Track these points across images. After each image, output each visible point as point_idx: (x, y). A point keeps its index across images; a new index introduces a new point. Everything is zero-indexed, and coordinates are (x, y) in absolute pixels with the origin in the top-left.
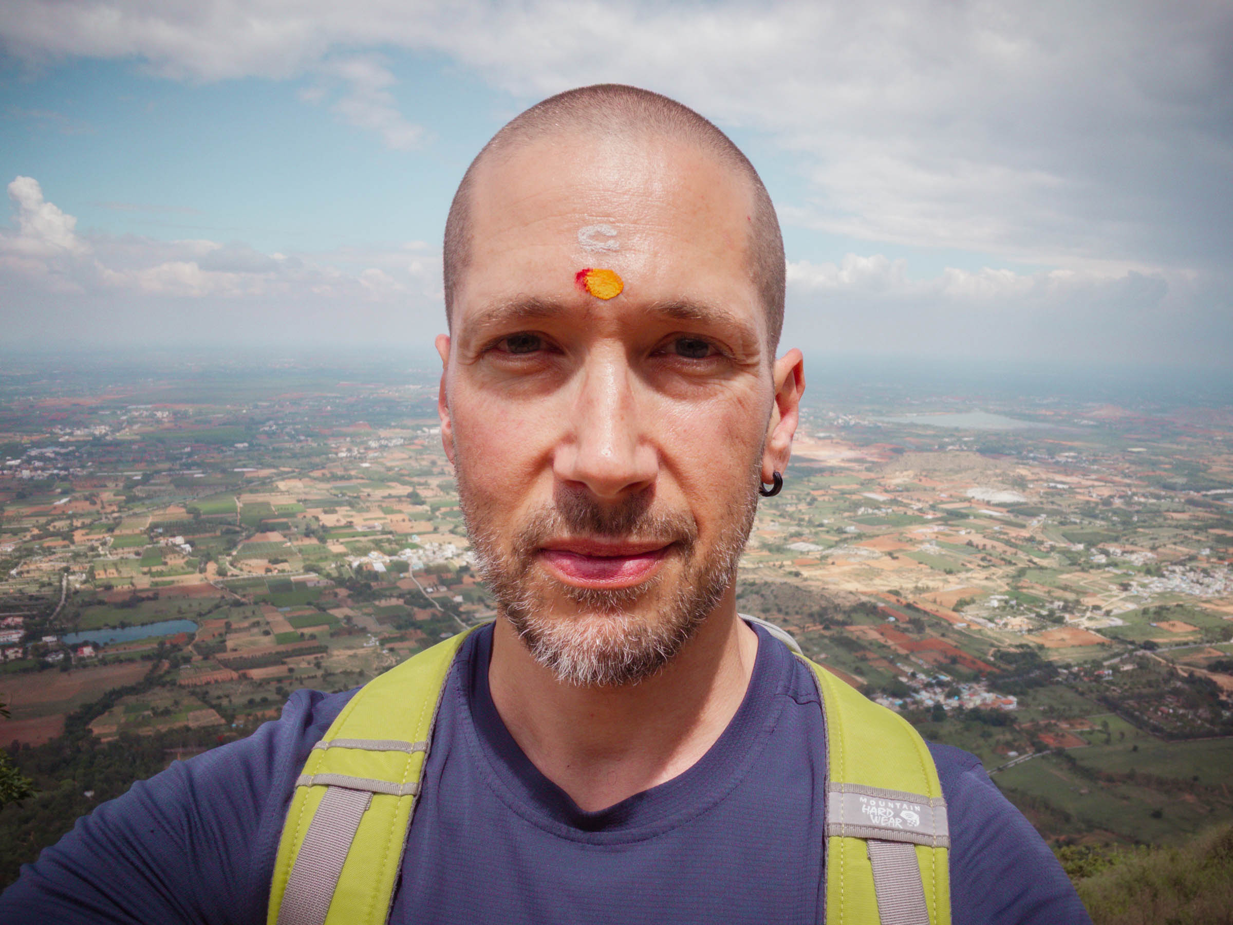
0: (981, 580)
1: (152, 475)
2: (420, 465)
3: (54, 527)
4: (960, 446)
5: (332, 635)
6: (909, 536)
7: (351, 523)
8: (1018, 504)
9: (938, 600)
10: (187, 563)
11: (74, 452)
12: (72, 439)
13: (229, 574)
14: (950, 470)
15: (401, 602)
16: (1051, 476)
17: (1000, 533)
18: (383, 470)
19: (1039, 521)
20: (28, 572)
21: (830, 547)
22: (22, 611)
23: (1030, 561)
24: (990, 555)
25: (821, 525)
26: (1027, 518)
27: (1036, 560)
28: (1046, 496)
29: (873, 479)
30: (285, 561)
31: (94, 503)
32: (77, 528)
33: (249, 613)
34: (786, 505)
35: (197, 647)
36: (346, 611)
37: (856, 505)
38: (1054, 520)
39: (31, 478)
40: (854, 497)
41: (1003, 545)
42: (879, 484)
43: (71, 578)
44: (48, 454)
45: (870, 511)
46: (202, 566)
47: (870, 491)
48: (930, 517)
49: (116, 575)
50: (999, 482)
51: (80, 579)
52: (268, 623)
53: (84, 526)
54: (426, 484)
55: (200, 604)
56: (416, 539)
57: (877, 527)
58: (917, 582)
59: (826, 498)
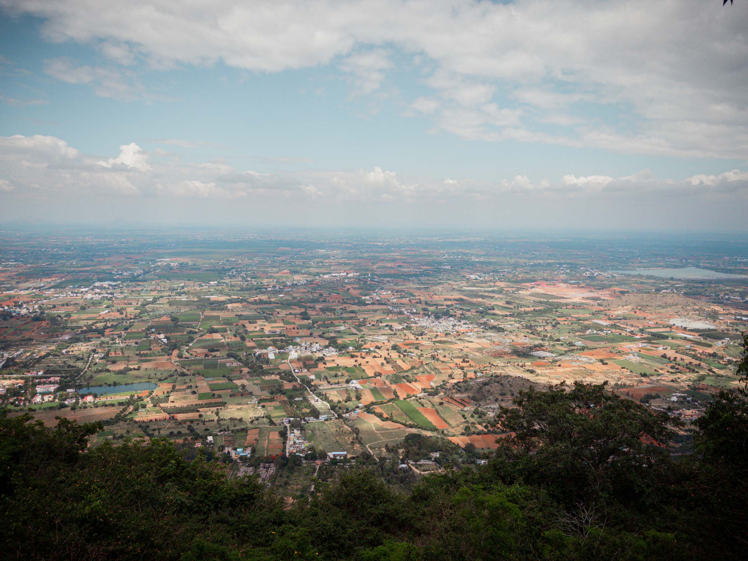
0: (667, 382)
1: (158, 298)
2: (313, 296)
3: (96, 326)
4: (672, 290)
5: (231, 396)
6: (620, 349)
7: (263, 329)
8: (709, 330)
9: (630, 393)
10: (162, 349)
11: (119, 284)
12: (121, 277)
13: (184, 357)
14: (659, 306)
15: (278, 377)
16: (738, 311)
17: (690, 349)
18: (291, 298)
19: (723, 343)
20: (72, 351)
21: (561, 355)
22: (61, 373)
23: (710, 370)
24: (679, 365)
25: (558, 340)
26: (714, 341)
27: (715, 370)
28: (731, 325)
29: (602, 311)
30: (218, 351)
31: (122, 314)
32: (108, 327)
33: (188, 381)
34: (537, 326)
35: (152, 399)
36: (244, 382)
37: (587, 328)
38: (735, 343)
39: (92, 299)
40: (586, 323)
41: (691, 358)
42: (605, 315)
43: (96, 356)
44: (105, 285)
45: (595, 332)
46: (171, 351)
47: (598, 319)
48: (638, 337)
49: (121, 355)
50: (696, 314)
51: (100, 356)
52: (197, 387)
53: (112, 326)
54: (313, 308)
55: (161, 374)
56: (298, 340)
57: (598, 343)
58: (618, 381)
59: (566, 323)
